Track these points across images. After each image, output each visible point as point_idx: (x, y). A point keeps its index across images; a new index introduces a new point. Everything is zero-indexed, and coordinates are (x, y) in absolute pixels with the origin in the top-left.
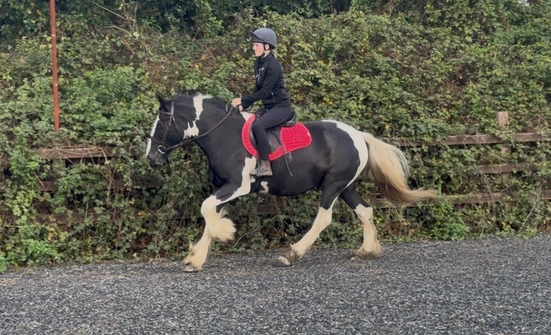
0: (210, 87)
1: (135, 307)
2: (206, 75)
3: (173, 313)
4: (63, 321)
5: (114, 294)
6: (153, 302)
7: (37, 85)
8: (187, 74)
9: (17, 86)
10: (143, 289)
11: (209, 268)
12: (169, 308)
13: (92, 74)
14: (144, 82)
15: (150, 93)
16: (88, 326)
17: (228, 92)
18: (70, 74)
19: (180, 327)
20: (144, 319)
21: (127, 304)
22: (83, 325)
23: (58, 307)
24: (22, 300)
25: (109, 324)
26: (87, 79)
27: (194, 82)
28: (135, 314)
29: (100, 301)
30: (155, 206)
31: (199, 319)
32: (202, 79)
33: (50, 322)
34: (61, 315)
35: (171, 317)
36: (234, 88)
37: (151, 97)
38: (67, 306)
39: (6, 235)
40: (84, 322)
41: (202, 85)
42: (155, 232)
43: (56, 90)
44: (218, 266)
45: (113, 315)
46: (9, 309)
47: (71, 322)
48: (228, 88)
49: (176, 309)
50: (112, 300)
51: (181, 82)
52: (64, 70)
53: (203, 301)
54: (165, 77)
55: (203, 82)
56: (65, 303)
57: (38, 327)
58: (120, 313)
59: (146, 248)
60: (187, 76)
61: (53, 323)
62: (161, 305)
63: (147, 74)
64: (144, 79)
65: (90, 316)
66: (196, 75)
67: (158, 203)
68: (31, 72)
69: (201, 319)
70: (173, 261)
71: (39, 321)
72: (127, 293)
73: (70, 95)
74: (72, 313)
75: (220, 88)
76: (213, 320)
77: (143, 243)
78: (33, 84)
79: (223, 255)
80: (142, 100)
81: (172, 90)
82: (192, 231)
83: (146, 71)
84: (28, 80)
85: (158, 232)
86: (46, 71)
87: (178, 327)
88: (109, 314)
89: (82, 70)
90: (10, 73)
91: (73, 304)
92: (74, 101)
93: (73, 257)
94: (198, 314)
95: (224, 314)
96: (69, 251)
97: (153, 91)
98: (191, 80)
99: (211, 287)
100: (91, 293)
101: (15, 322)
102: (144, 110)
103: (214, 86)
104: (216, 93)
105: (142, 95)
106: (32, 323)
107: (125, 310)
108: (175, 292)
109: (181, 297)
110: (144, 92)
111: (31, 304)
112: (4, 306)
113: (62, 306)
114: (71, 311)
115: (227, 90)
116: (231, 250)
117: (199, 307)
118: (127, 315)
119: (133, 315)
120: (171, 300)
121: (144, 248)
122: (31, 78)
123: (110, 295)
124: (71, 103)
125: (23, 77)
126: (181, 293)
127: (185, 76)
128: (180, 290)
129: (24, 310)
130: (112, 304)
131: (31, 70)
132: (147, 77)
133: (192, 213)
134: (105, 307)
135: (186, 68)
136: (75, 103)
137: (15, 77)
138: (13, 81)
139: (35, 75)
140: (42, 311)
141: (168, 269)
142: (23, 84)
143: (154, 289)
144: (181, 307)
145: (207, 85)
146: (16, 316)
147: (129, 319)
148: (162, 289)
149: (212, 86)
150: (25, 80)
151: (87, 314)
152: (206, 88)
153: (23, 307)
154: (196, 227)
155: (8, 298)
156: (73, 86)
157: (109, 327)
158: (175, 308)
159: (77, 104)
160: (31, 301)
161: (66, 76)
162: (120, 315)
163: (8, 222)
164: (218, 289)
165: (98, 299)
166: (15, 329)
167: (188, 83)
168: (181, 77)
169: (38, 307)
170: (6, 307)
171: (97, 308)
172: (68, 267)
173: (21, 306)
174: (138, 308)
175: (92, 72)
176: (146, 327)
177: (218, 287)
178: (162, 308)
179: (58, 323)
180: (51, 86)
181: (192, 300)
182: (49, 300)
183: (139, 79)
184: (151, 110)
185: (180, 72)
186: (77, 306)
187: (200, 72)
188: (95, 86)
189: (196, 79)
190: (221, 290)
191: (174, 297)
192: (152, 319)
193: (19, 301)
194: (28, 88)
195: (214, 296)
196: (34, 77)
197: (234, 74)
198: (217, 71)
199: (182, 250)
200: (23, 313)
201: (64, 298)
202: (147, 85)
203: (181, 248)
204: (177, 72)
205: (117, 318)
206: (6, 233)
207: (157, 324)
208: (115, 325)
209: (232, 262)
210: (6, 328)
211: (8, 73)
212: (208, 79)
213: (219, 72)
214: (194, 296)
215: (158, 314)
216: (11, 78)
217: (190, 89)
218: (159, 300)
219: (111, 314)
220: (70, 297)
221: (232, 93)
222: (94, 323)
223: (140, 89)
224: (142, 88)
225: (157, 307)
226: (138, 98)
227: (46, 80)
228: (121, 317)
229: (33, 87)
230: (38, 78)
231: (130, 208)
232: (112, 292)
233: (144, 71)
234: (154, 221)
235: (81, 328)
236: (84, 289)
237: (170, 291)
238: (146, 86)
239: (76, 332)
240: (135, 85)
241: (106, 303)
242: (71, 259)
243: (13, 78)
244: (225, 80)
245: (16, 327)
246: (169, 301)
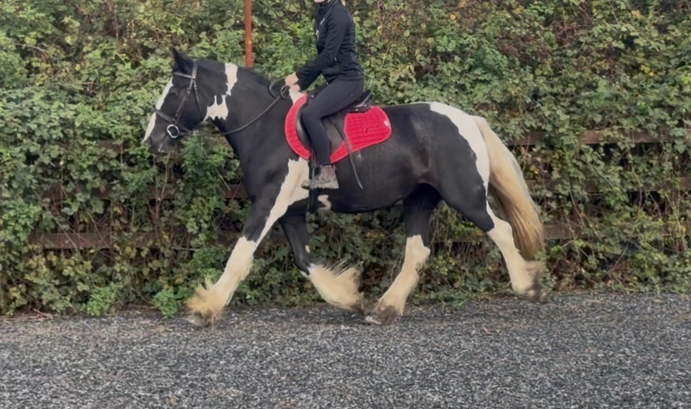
0: (472, 48)
1: (374, 372)
2: (468, 30)
3: (431, 382)
4: (272, 389)
5: (340, 351)
6: (398, 364)
7: (221, 42)
8: (439, 29)
9: (191, 42)
10: (380, 345)
11: (472, 317)
12: (423, 373)
13: (299, 27)
14: (375, 39)
15: (384, 56)
16: (311, 398)
17: (499, 57)
18: (267, 26)
19: (446, 403)
20: (390, 389)
21: (361, 367)
22: (303, 396)
23: (262, 368)
24: (207, 357)
25: (341, 396)
26: (292, 33)
27: (449, 41)
28: (376, 382)
29: (321, 361)
30: (389, 224)
31: (472, 392)
32: (460, 36)
33: (254, 390)
34: (268, 380)
35: (431, 387)
36: (508, 50)
37: (387, 62)
38: (274, 367)
39: (175, 262)
40: (303, 391)
41: (461, 44)
42: (391, 263)
43: (249, 50)
44: (485, 315)
45: (344, 381)
46: (192, 370)
47: (286, 391)
48: (498, 50)
49: (436, 376)
50: (339, 361)
51: (430, 40)
52: (259, 21)
53: (473, 365)
54: (407, 33)
55: (462, 41)
56: (270, 362)
57: (239, 397)
58: (353, 380)
59: (378, 286)
60: (438, 32)
61: (258, 391)
62: (411, 369)
63: (379, 28)
64: (375, 35)
65: (310, 383)
66: (453, 30)
67: (396, 219)
68: (211, 24)
69: (475, 392)
70: (416, 305)
71: (237, 387)
72: (359, 351)
73: (267, 57)
74: (283, 378)
75: (488, 50)
76: (492, 394)
77: (373, 279)
78: (214, 41)
79: (489, 298)
80: (372, 66)
81: (417, 51)
82: (444, 262)
83: (378, 24)
84: (207, 35)
85: (396, 261)
86: (232, 21)
87: (443, 402)
88: (339, 380)
89: (285, 21)
90: (181, 25)
91: (283, 364)
92: (273, 67)
93: (270, 296)
94: (468, 384)
95: (506, 386)
96: (265, 287)
97: (389, 53)
98: (445, 37)
99: (481, 346)
100: (306, 349)
101: (203, 389)
102: (375, 82)
103: (479, 47)
104: (482, 57)
105: (373, 59)
106: (228, 390)
107: (361, 375)
108: (429, 351)
109: (439, 358)
110: (375, 54)
111: (222, 362)
112: (184, 365)
113: (267, 368)
114: (282, 375)
115: (497, 52)
116: (503, 291)
117: (468, 373)
118: (364, 383)
119: (373, 383)
120: (425, 363)
121: (374, 285)
122: (211, 33)
123: (334, 353)
124: (269, 69)
125: (199, 30)
126: (438, 353)
127: (435, 31)
128: (436, 349)
129: (213, 372)
130: (340, 367)
131: (211, 20)
132: (380, 32)
133: (446, 235)
134: (330, 371)
135: (437, 20)
136: (274, 69)
137: (189, 30)
138: (186, 36)
139: (217, 27)
140: (240, 373)
141: (411, 317)
142: (200, 40)
143: (398, 346)
144: (443, 374)
145: (468, 45)
146: (203, 379)
147: (368, 389)
148: (410, 346)
149: (475, 46)
150: (203, 35)
151: (305, 379)
152: (468, 49)
153: (211, 367)
154: (451, 256)
155: (187, 352)
156: (271, 44)
157: (342, 400)
158: (433, 374)
159: (278, 71)
160: (221, 359)
161: (262, 29)
162: (356, 382)
163: (178, 243)
164: (492, 348)
165: (318, 358)
166: (205, 399)
167: (441, 41)
168: (430, 33)
169: (232, 367)
170: (186, 367)
171: (318, 371)
172: (264, 311)
173: (208, 365)
174: (378, 373)
175: (298, 24)
176: (395, 401)
177: (492, 345)
178: (414, 374)
179: (266, 391)
180: (242, 43)
181: (456, 364)
182: (246, 359)
183: (369, 36)
184: (387, 80)
185: (429, 24)
186: (288, 368)
187: (458, 25)
188: (305, 44)
189: (451, 35)
190: (496, 350)
191: (429, 359)
192: (402, 390)
193: (203, 358)
194: (207, 46)
195: (488, 358)
196: (215, 30)
197: (508, 29)
198: (483, 25)
199: (430, 289)
200: (214, 376)
201: (268, 355)
202: (380, 45)
203: (429, 286)
204: (424, 26)
205: (351, 387)
206: (176, 258)
207: (410, 397)
208: (349, 397)
209: (504, 309)
210: (192, 397)
211: (179, 25)
212: (470, 36)
213: (486, 26)
214: (458, 358)
215: (410, 382)
216: (183, 32)
217: (444, 50)
218: (408, 362)
219: (341, 381)
220: (277, 354)
221: (505, 57)
222: (319, 394)
223: (370, 50)
224: (373, 49)
225: (407, 372)
226: (368, 63)
227: (236, 35)
228: (356, 385)
229: (214, 45)
230: (221, 33)
231: (355, 226)
232: (338, 349)
233: (375, 24)
234: (388, 246)
235: (302, 399)
236: (295, 344)
237: (421, 348)
238: (378, 46)
239: (294, 405)
240: (363, 43)
241: (331, 365)
242: (268, 300)
243: (186, 32)
244: (495, 38)
245: (206, 395)
246: (422, 363)
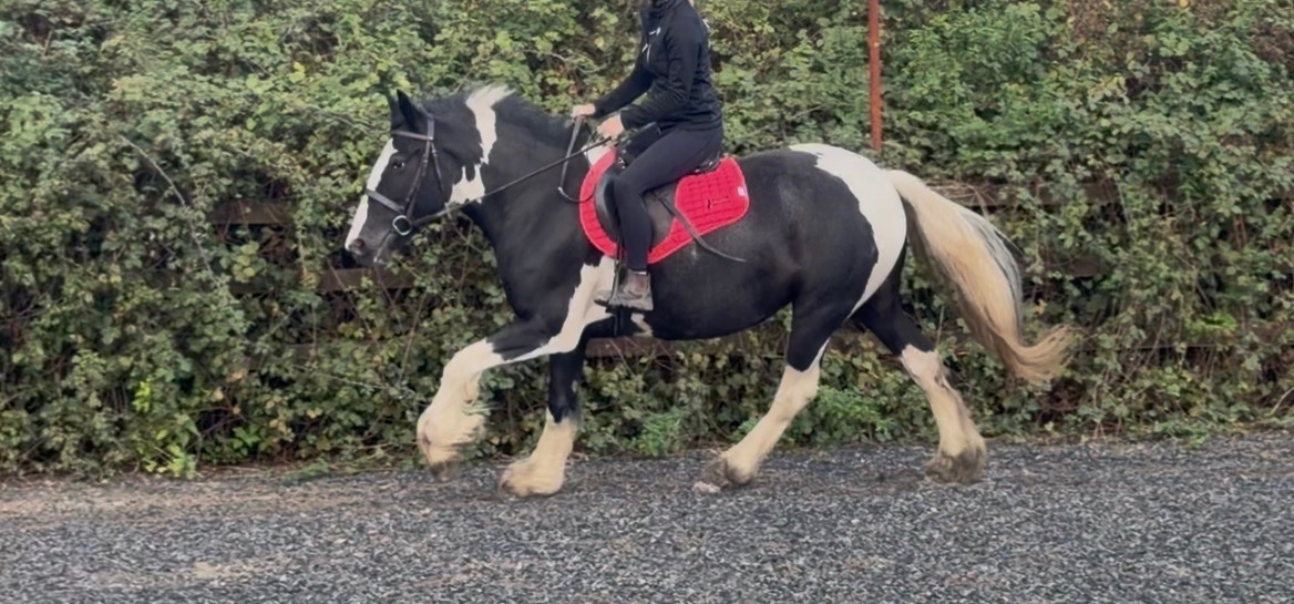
0: (1214, 50)
1: (1085, 535)
2: (1208, 22)
3: (1172, 549)
4: (937, 558)
5: (1028, 507)
6: (1118, 525)
7: (828, 45)
8: (1162, 21)
9: (785, 46)
10: (1087, 498)
11: (1220, 460)
12: (1158, 538)
13: (947, 21)
14: (1063, 38)
15: (1079, 64)
16: (996, 570)
17: (1257, 63)
18: (899, 20)
19: (1198, 578)
20: (1112, 559)
21: (1064, 529)
22: (984, 568)
23: (915, 529)
24: (831, 514)
25: (1040, 568)
26: (937, 30)
27: (1179, 40)
28: (1090, 549)
29: (1002, 520)
30: (1090, 319)
31: (1234, 564)
32: (1195, 32)
33: (910, 559)
34: (927, 546)
35: (1173, 556)
36: (1269, 53)
37: (1083, 73)
38: (934, 528)
39: (767, 375)
40: (982, 561)
41: (1198, 45)
42: (1094, 378)
43: (875, 55)
44: (1240, 457)
45: (1041, 547)
46: (812, 531)
47: (957, 561)
48: (1254, 52)
49: (1177, 542)
50: (1028, 520)
51: (1149, 39)
52: (886, 13)
53: (1232, 527)
54: (1113, 28)
55: (1198, 39)
56: (926, 522)
57: (889, 569)
58: (1055, 546)
59: (1074, 412)
60: (1161, 26)
61: (916, 561)
62: (1139, 531)
63: (1071, 20)
64: (1063, 31)
65: (991, 550)
66: (1183, 23)
67: (1099, 311)
68: (813, 16)
69: (1239, 564)
70: (1132, 442)
71: (884, 555)
72: (1057, 506)
73: (899, 68)
74: (950, 543)
75: (1239, 53)
76: (1266, 567)
77: (1065, 401)
78: (819, 43)
79: (1245, 432)
80: (1061, 79)
81: (1130, 56)
82: (1175, 377)
83: (1068, 14)
84: (809, 34)
85: (1101, 376)
86: (845, 13)
87: (1193, 578)
88: (1033, 546)
89: (926, 11)
90: (769, 19)
91: (946, 524)
92: (910, 81)
93: (911, 428)
94: (1228, 553)
95: (1286, 555)
96: (904, 414)
97: (1086, 59)
98: (1173, 35)
99: (1239, 500)
100: (977, 503)
101: (834, 557)
102: (1068, 103)
103: (1225, 49)
104: (1229, 64)
105: (1062, 68)
106: (872, 559)
107: (1065, 540)
108: (1163, 507)
109: (1179, 516)
110: (1063, 61)
111: (855, 521)
112: (799, 525)
113: (923, 529)
114: (947, 539)
115: (1253, 57)
116: (1265, 422)
117: (1225, 538)
118: (1071, 550)
119: (1085, 550)
120: (1158, 522)
121: (1067, 412)
122: (814, 31)
123: (1019, 509)
124: (905, 85)
125: (796, 27)
126: (1175, 509)
127: (1156, 24)
128: (1171, 504)
129: (844, 534)
130: (1032, 528)
131: (813, 10)
132: (1071, 26)
133: (1178, 336)
134: (1018, 534)
135: (1159, 7)
136: (912, 85)
137: (780, 27)
138: (776, 36)
139: (823, 21)
140: (884, 536)
141: (1126, 459)
142: (797, 42)
143: (1114, 500)
144: (1188, 538)
145: (1207, 46)
146: (831, 544)
147: (1078, 558)
148: (1132, 500)
149: (1219, 47)
150: (802, 33)
151: (983, 545)
152: (1207, 52)
153: (840, 527)
154: (1184, 367)
155: (801, 507)
156: (905, 46)
157: (1042, 574)
158: (1174, 539)
159: (918, 88)
160: (852, 516)
161: (890, 24)
162: (1055, 549)
163: (771, 348)
164: (1258, 502)
165: (998, 516)
166: (839, 571)
167: (1165, 40)
168: (1147, 28)
169: (872, 527)
170: (803, 527)
171: (1001, 534)
172: (902, 450)
173: (835, 525)
174: (1090, 537)
175: (945, 16)
176: (1120, 576)
177: (1256, 498)
178: (1144, 539)
179: (927, 561)
180: (863, 45)
181: (1206, 525)
182: (890, 516)
183: (1054, 33)
184: (1084, 99)
185: (1147, 15)
186: (955, 529)
187: (1191, 15)
188: (958, 46)
189: (1182, 31)
190: (1265, 507)
191: (1163, 516)
192: (1129, 561)
193: (825, 514)
194: (810, 51)
195: (1254, 517)
196: (819, 27)
197: (1270, 20)
198: (1231, 14)
199: (1154, 419)
200: (847, 540)
201: (921, 511)
202: (1071, 48)
203: (1152, 413)
204: (1139, 17)
205: (1052, 556)
206: (768, 370)
207: (1143, 570)
208: (1053, 570)
209: (1269, 447)
210: (821, 568)
211: (765, 18)
212: (1211, 32)
213: (1234, 16)
214: (1208, 516)
215: (1139, 550)
216: (772, 30)
217: (1170, 53)
218: (1133, 522)
219: (1037, 548)
220: (934, 510)
221: (1265, 63)
222: (1006, 565)
223: (1057, 55)
224: (1062, 53)
225: (1133, 536)
226: (1054, 75)
227: (853, 34)
228: (1060, 553)
229: (820, 49)
230: (829, 30)
231: (1037, 322)
232: (1024, 504)
233: (1063, 14)
234: (1088, 353)
235: (982, 573)
236: (958, 496)
237: (1151, 504)
238: (1068, 49)
239: (973, 580)
240: (1045, 45)
241: (1018, 525)
242: (907, 433)
243: (776, 30)
244: (1250, 34)
245: (838, 566)
246: (1154, 524)
